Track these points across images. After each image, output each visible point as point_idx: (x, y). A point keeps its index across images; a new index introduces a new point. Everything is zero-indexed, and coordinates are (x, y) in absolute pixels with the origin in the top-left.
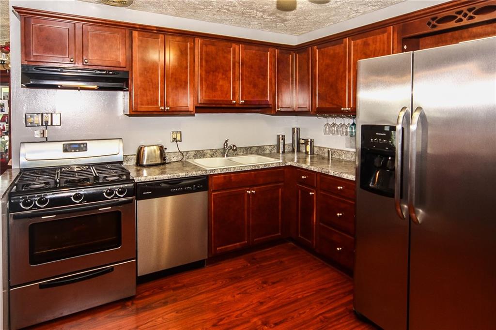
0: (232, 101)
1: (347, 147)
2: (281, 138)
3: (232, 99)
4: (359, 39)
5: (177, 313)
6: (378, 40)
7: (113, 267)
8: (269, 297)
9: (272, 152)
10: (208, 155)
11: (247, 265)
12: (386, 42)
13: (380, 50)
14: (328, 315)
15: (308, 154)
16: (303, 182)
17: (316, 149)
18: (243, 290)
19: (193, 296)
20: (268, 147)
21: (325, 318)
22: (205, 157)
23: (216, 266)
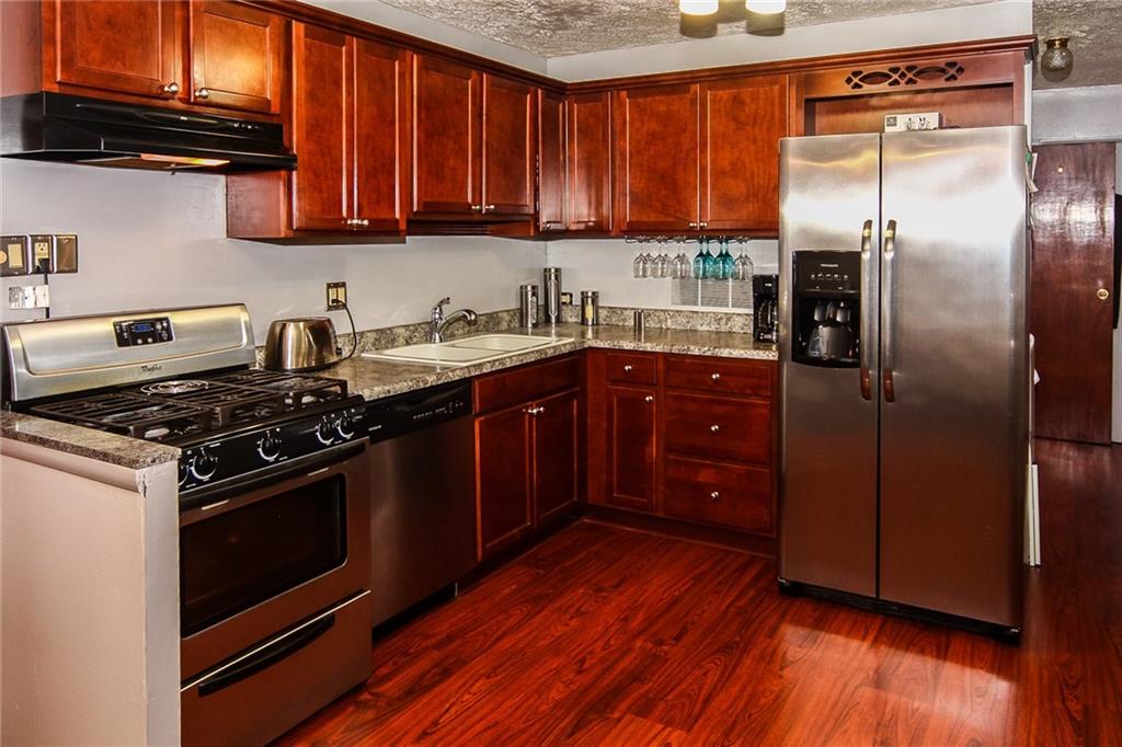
0: (470, 206)
1: (674, 303)
2: (530, 294)
3: (470, 200)
4: (724, 89)
5: (488, 678)
6: (762, 96)
7: (333, 615)
8: (629, 608)
9: (512, 326)
10: (401, 340)
11: (538, 573)
12: (777, 102)
13: (765, 115)
14: (741, 603)
15: (587, 325)
16: (628, 378)
17: (603, 313)
18: (573, 610)
19: (490, 646)
20: (505, 314)
21: (740, 608)
22: (396, 344)
23: (477, 590)
